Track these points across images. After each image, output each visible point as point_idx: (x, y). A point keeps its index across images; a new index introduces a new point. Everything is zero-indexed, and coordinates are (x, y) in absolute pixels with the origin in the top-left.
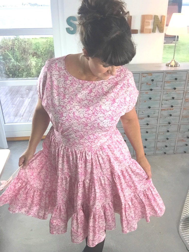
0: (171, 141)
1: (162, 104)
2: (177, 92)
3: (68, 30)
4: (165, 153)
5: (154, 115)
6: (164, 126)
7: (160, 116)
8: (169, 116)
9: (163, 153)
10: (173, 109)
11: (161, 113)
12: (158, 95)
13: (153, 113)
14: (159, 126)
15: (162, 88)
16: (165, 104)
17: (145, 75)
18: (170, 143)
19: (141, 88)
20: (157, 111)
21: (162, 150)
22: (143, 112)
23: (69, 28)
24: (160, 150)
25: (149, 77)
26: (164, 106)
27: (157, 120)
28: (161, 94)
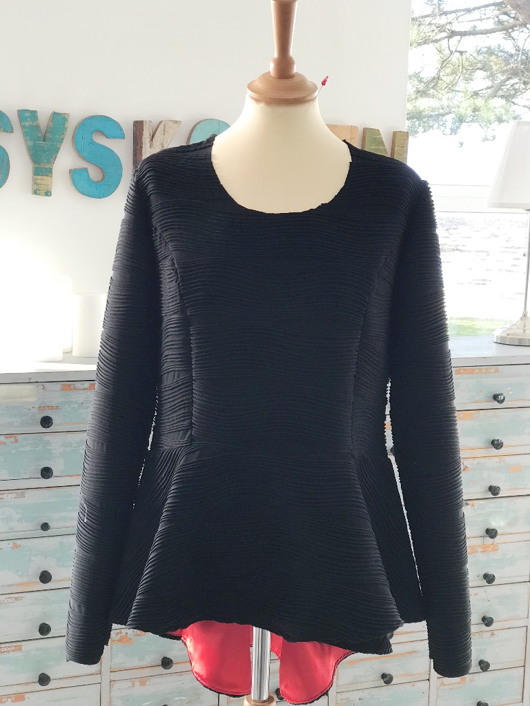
8: (485, 583)
10: (495, 548)
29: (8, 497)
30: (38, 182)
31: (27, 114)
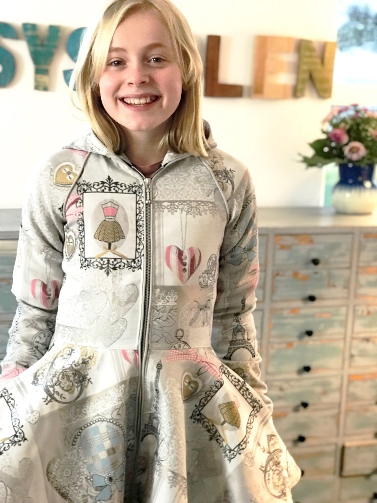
1: (352, 356)
5: (326, 399)
7: (347, 402)
11: (352, 389)
12: (336, 318)
13: (318, 389)
15: (349, 293)
16: (363, 354)
17: (288, 241)
19: (273, 291)
20: (336, 383)
22: (281, 389)
25: (304, 250)
26: (359, 361)
27: (337, 417)
28: (347, 315)
30: (39, 80)
31: (29, 27)
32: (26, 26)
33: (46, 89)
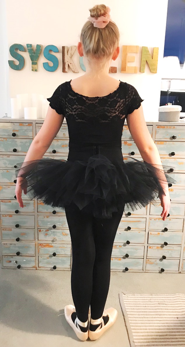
0: (171, 249)
2: (177, 159)
3: (11, 63)
4: (162, 270)
6: (158, 219)
9: (159, 269)
10: (172, 190)
14: (150, 219)
18: (170, 252)
21: (157, 264)
23: (13, 61)
24: (153, 263)
29: (5, 157)
30: (33, 66)
31: (29, 45)
32: (27, 45)
33: (36, 70)
